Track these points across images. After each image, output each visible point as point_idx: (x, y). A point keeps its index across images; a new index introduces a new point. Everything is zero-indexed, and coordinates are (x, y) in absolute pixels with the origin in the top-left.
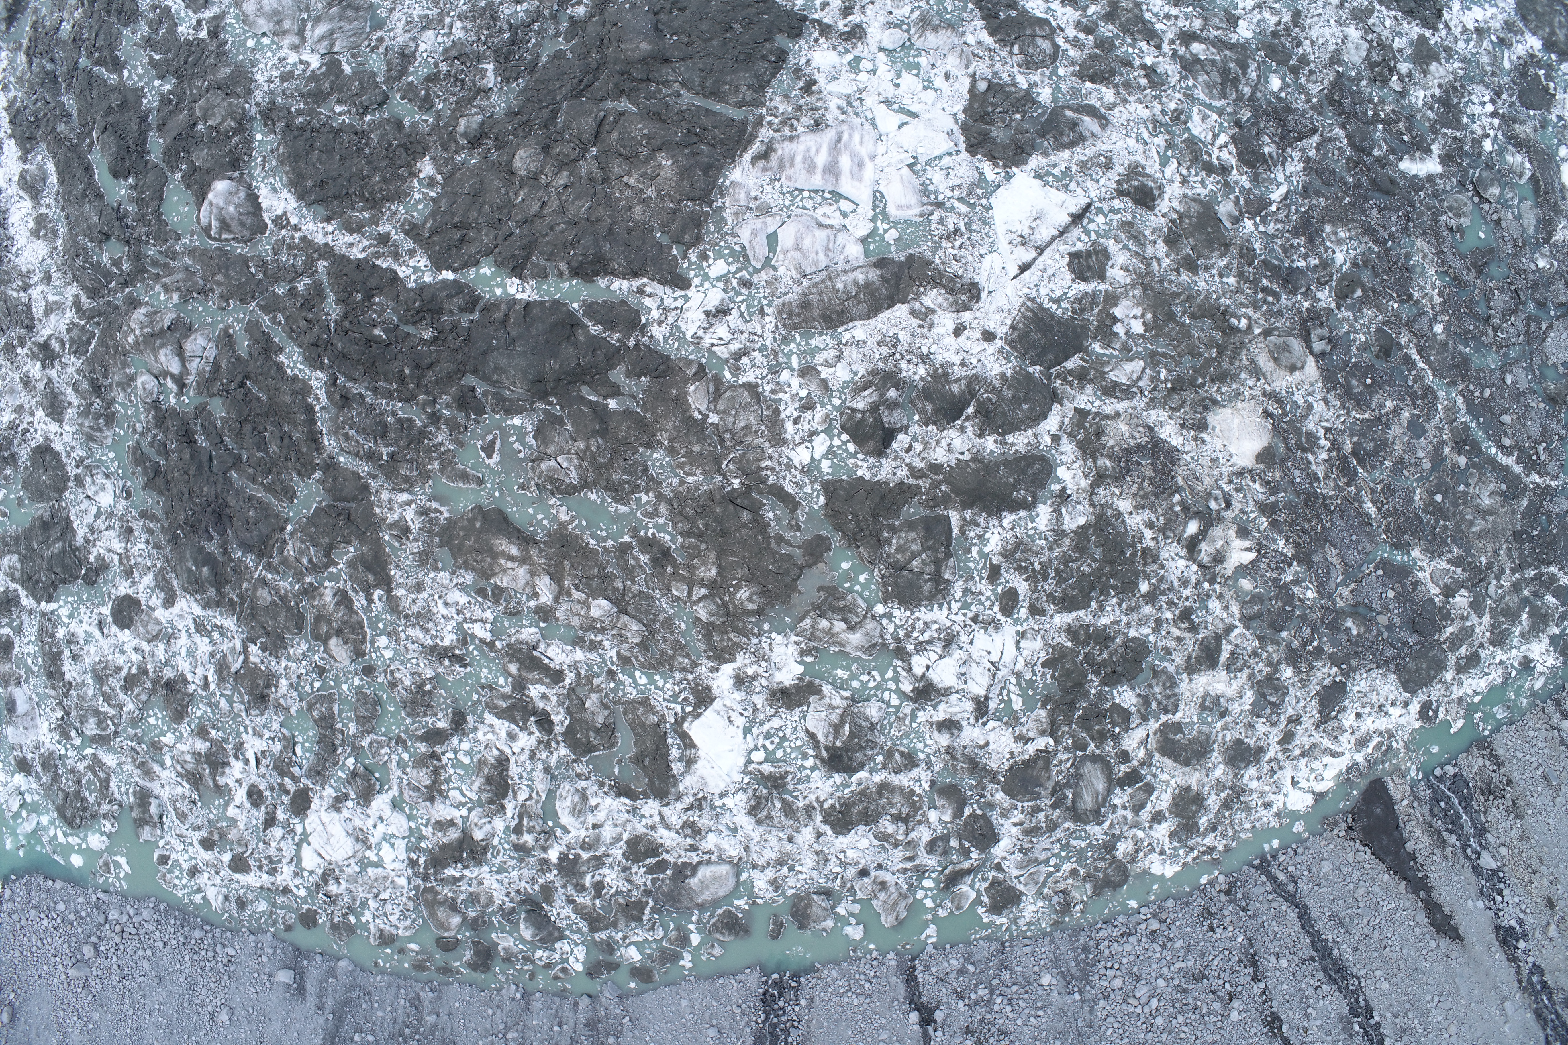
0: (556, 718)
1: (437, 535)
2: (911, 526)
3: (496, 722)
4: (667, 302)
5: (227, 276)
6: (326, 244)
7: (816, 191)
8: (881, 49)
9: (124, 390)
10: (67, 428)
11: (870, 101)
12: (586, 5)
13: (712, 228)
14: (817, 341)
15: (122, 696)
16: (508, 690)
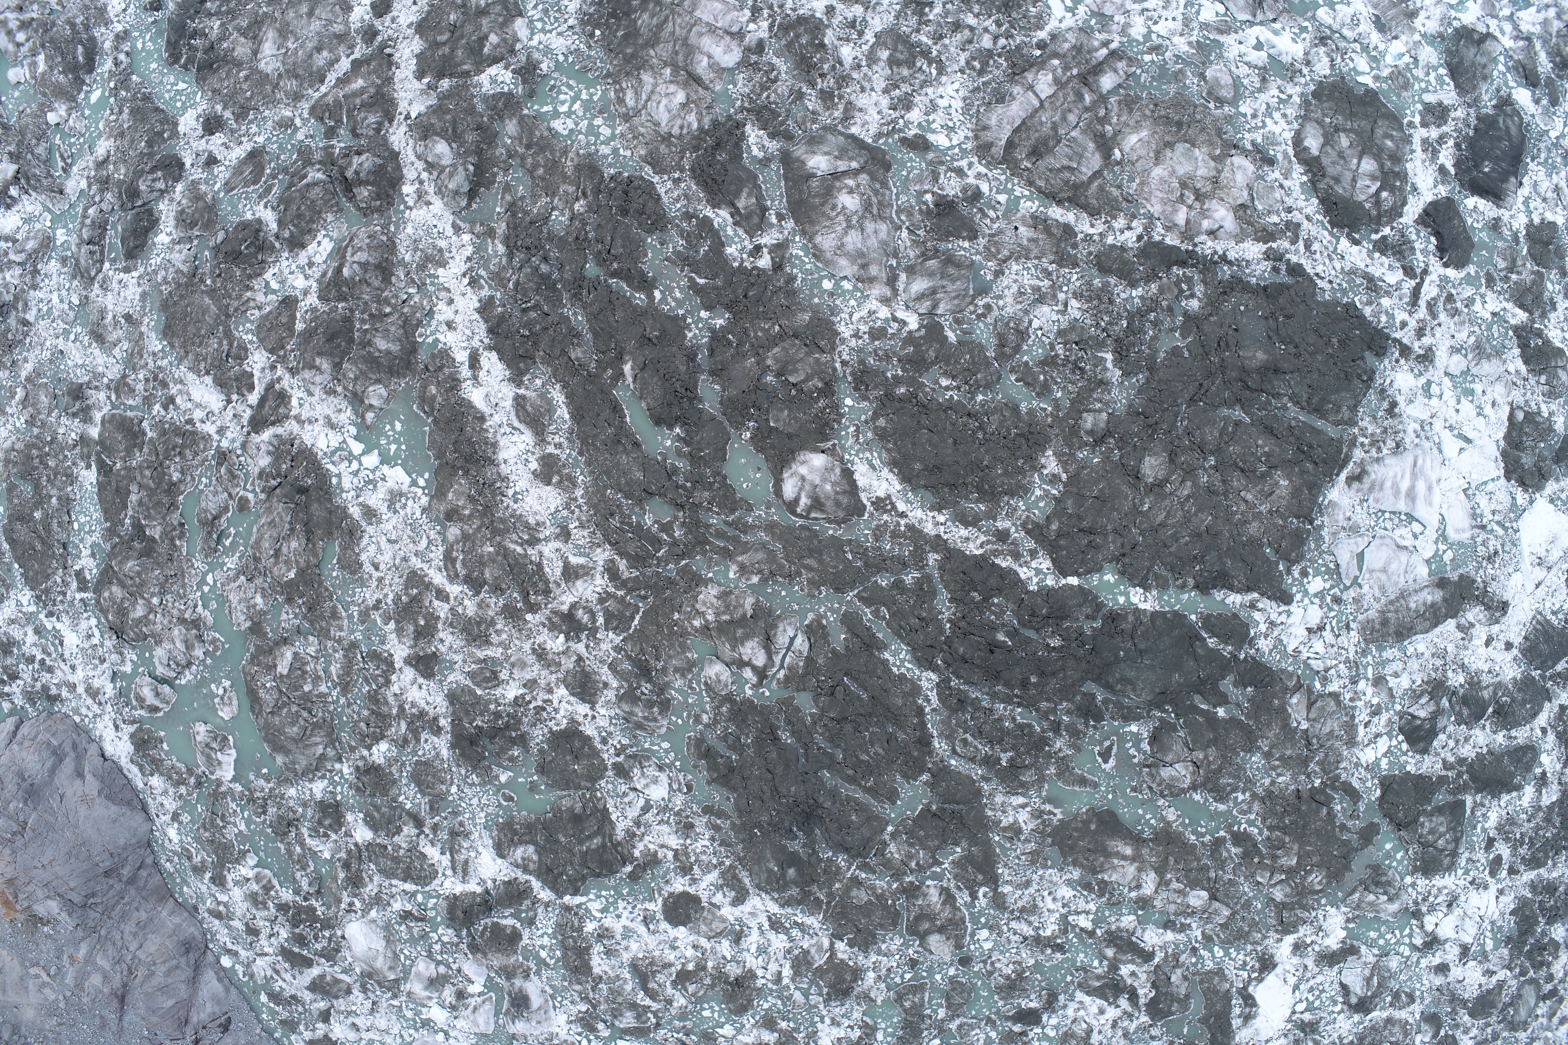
0: (1141, 992)
1: (1049, 835)
2: (1439, 810)
3: (1087, 999)
4: (1274, 616)
5: (820, 561)
6: (938, 536)
7: (1394, 513)
8: (1447, 374)
9: (683, 676)
10: (603, 711)
11: (1438, 425)
12: (1199, 300)
13: (1313, 546)
14: (1388, 654)
15: (670, 991)
16: (1099, 971)
